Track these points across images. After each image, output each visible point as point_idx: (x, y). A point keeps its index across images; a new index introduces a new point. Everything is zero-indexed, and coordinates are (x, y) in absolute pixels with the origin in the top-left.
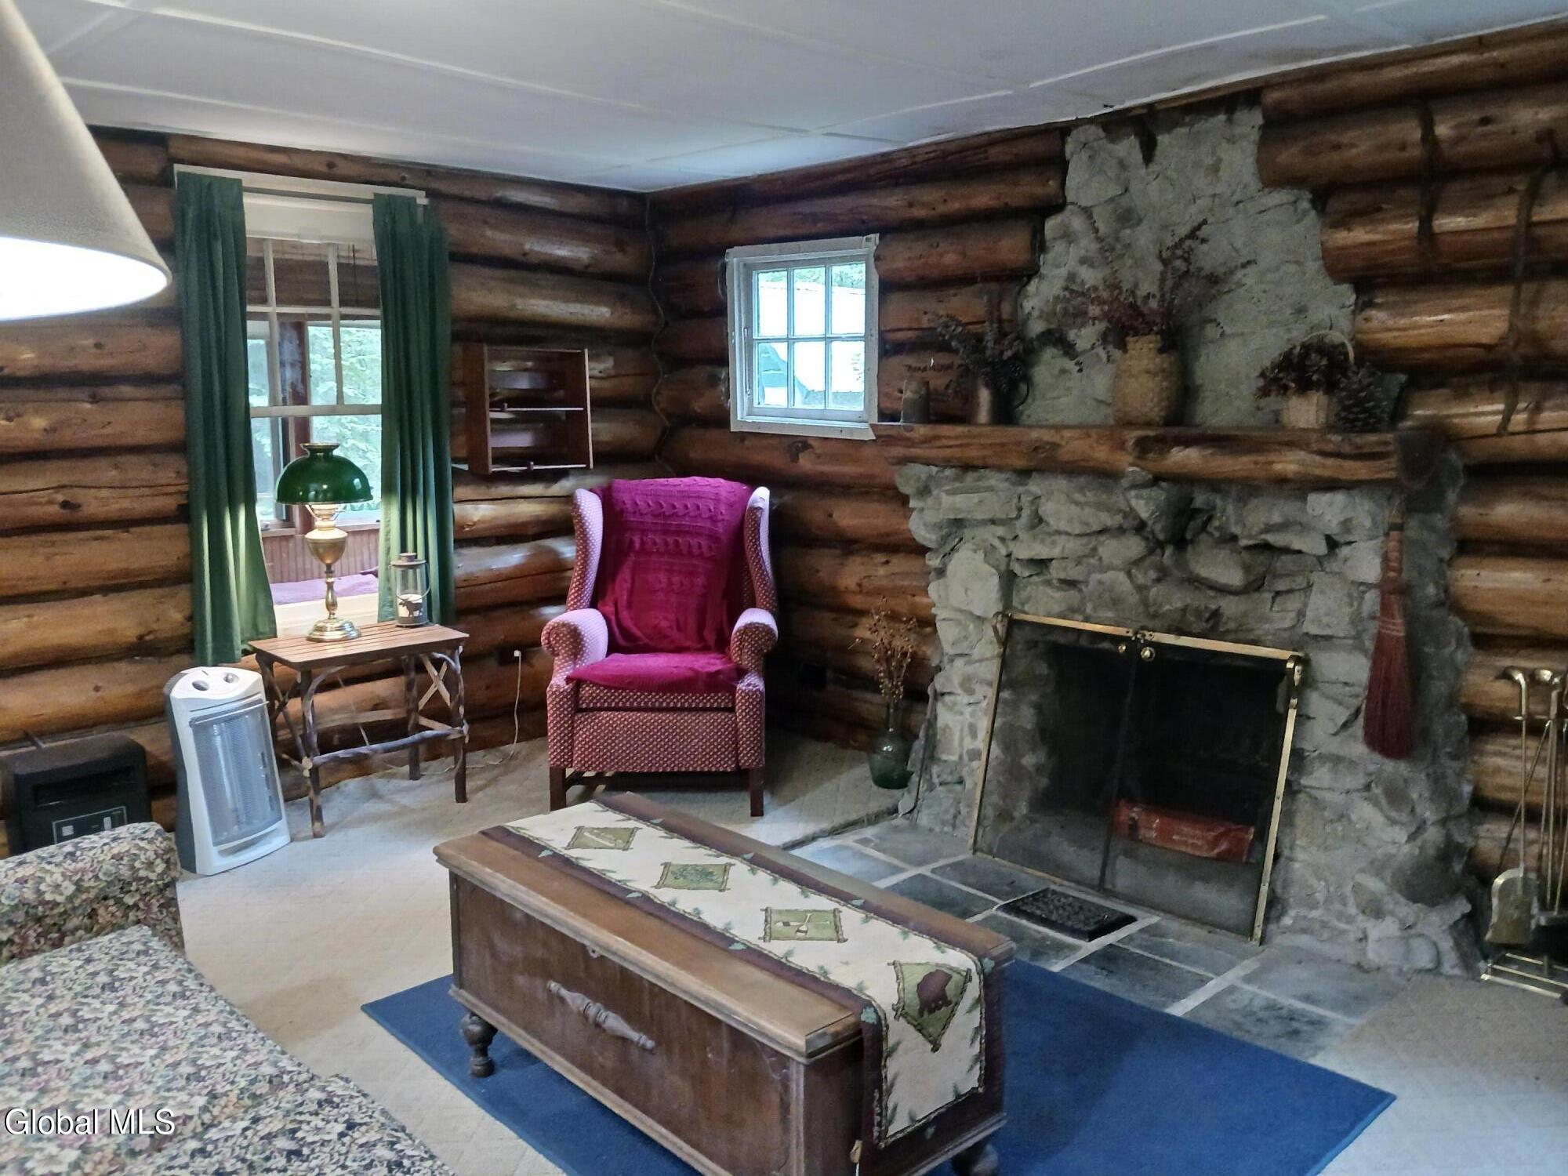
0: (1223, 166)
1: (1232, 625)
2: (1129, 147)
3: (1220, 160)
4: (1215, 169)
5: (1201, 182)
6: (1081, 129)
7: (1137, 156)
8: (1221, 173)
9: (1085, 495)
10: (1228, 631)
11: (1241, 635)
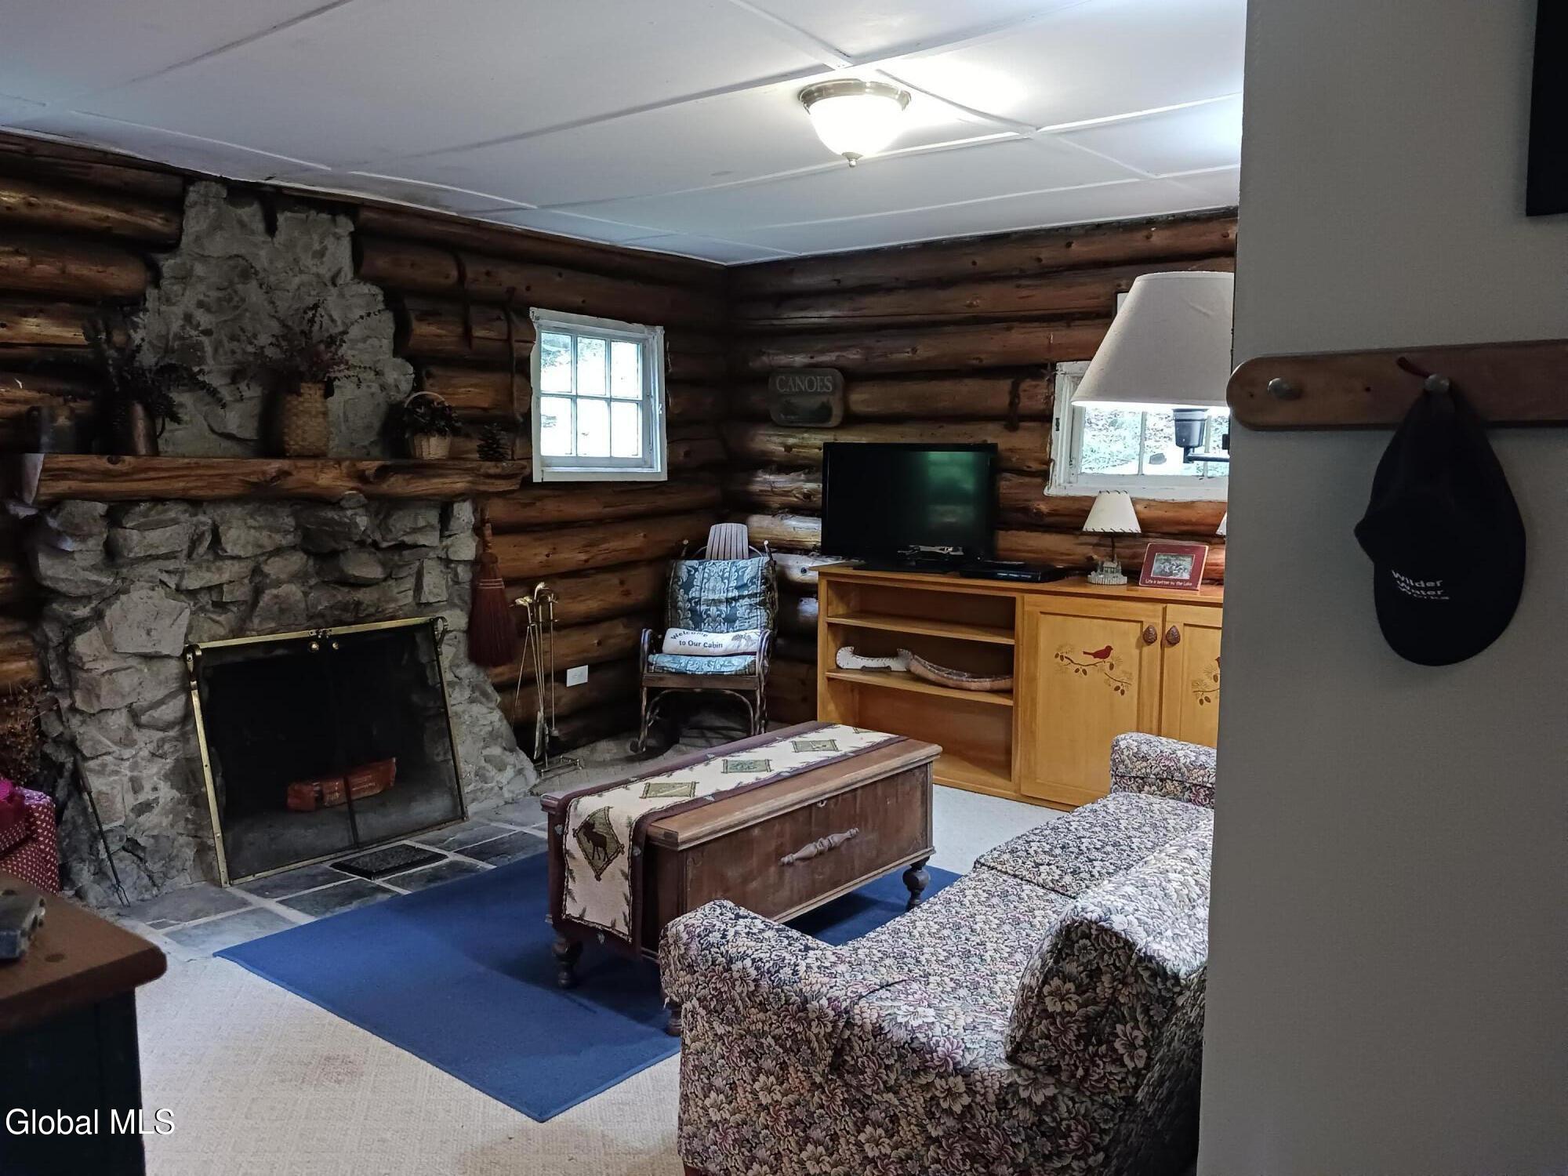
0: (328, 253)
1: (372, 610)
2: (251, 213)
3: (325, 248)
4: (321, 254)
5: (307, 261)
6: (204, 183)
7: (259, 226)
8: (324, 259)
9: (255, 520)
10: (368, 615)
11: (379, 616)
